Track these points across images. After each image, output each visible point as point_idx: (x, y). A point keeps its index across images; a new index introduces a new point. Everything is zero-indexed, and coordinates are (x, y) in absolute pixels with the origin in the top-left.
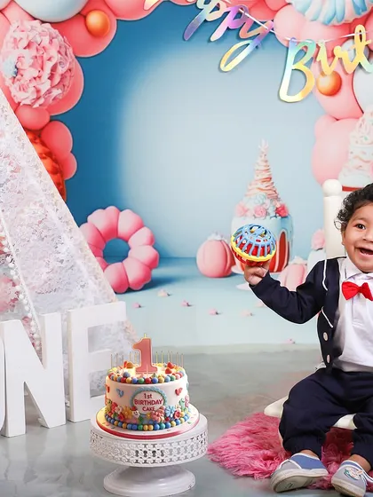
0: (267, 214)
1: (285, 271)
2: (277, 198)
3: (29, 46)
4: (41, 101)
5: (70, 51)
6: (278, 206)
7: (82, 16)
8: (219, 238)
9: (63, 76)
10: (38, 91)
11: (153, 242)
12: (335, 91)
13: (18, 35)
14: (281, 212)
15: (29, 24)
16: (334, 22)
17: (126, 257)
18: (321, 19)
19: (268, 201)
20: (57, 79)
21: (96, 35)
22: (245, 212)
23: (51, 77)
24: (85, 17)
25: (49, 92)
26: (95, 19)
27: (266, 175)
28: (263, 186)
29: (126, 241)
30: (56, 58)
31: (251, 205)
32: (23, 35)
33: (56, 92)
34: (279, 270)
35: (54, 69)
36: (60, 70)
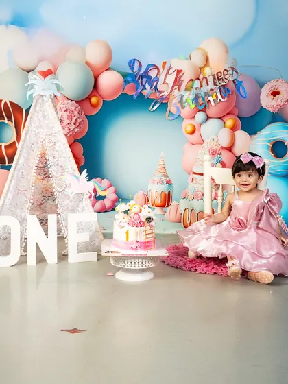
0: (163, 183)
1: (170, 207)
2: (167, 176)
3: (66, 111)
4: (71, 133)
5: (83, 113)
6: (167, 179)
7: (89, 98)
8: (143, 192)
9: (80, 123)
10: (69, 129)
11: (116, 192)
12: (193, 133)
13: (62, 106)
14: (169, 182)
15: (66, 101)
17: (105, 198)
19: (163, 178)
20: (77, 124)
21: (94, 106)
22: (153, 181)
23: (75, 124)
24: (90, 99)
25: (74, 129)
26: (94, 100)
27: (163, 166)
28: (162, 171)
30: (77, 115)
31: (157, 179)
32: (64, 106)
33: (77, 130)
34: (168, 206)
35: (76, 120)
36: (79, 121)
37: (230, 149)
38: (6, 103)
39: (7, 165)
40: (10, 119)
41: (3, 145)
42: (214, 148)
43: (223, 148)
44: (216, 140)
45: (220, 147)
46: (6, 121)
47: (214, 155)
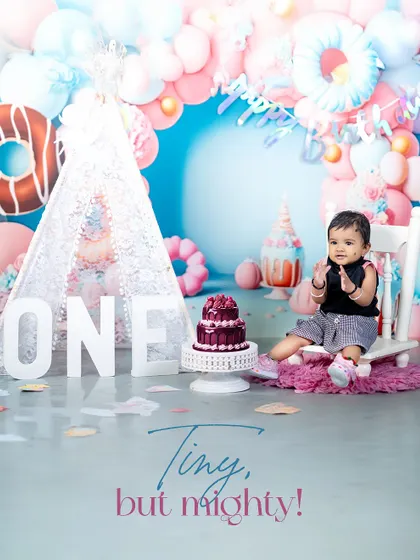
0: (287, 245)
1: (298, 287)
2: (294, 234)
5: (150, 125)
6: (294, 239)
7: (159, 100)
8: (251, 261)
9: (144, 143)
11: (204, 263)
12: (337, 160)
14: (297, 244)
15: (121, 106)
16: (338, 110)
17: (184, 272)
18: (329, 108)
19: (287, 236)
20: (140, 144)
21: (168, 114)
22: (270, 243)
23: (135, 143)
24: (161, 102)
26: (167, 104)
27: (286, 217)
28: (285, 225)
29: (185, 260)
30: (140, 130)
31: (275, 238)
33: (139, 154)
34: (295, 285)
35: (137, 138)
36: (142, 138)
37: (401, 188)
38: (18, 110)
39: (17, 213)
40: (24, 136)
41: (12, 181)
42: (375, 186)
43: (390, 187)
44: (376, 172)
45: (383, 185)
46: (18, 139)
47: (373, 198)
